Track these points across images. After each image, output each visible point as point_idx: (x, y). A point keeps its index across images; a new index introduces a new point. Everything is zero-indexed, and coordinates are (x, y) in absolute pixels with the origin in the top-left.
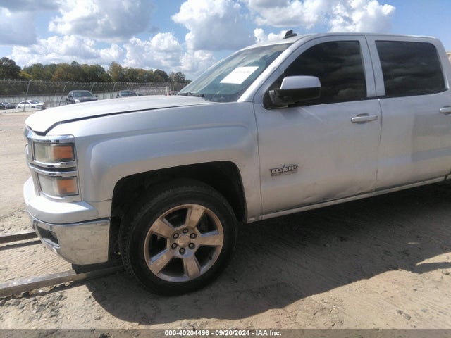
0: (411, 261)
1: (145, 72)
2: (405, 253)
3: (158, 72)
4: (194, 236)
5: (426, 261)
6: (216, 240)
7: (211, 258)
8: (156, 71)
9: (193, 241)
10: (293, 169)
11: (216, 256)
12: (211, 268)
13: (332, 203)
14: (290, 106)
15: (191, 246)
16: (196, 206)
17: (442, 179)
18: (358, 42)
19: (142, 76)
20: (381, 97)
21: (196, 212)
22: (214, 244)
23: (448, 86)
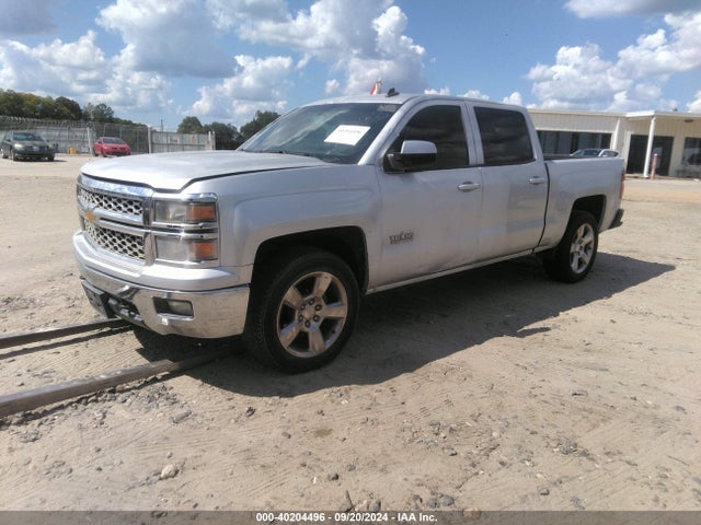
0: (513, 328)
1: (38, 100)
2: (506, 323)
3: (63, 102)
4: (319, 308)
5: (525, 328)
6: (340, 311)
7: (334, 332)
8: (58, 100)
9: (318, 313)
10: (409, 237)
11: (339, 329)
12: (335, 343)
13: (439, 275)
14: (406, 171)
15: (316, 318)
16: (325, 274)
17: (529, 252)
18: (459, 107)
19: (31, 107)
20: (481, 165)
21: (325, 280)
22: (339, 316)
23: (536, 157)
